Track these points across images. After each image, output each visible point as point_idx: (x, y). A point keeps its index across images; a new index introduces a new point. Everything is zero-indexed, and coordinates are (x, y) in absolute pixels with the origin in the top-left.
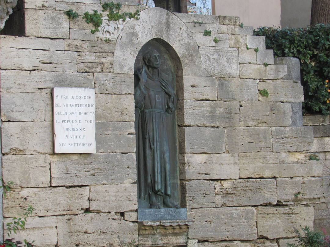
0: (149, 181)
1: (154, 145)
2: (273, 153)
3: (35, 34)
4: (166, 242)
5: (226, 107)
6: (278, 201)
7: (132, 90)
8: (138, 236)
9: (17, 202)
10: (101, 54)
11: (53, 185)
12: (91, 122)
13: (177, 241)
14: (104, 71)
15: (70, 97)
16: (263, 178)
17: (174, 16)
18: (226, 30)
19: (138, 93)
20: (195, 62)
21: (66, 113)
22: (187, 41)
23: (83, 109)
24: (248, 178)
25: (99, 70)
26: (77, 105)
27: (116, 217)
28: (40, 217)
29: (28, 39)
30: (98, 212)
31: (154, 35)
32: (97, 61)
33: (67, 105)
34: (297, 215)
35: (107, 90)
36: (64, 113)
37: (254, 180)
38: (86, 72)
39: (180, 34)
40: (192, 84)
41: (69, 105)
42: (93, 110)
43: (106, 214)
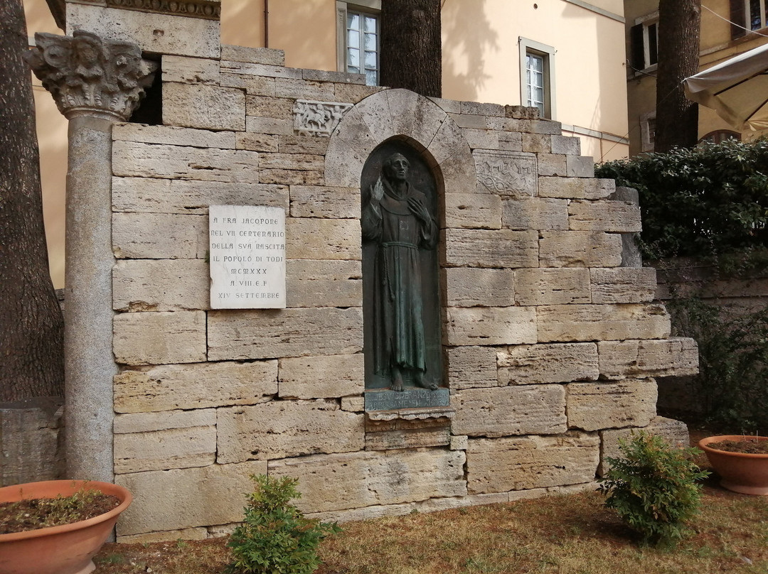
0: (389, 348)
1: (395, 294)
2: (593, 306)
3: (179, 121)
4: (413, 441)
5: (516, 238)
6: (600, 375)
7: (357, 211)
8: (364, 434)
9: (141, 387)
10: (302, 157)
11: (209, 359)
12: (278, 259)
13: (433, 439)
14: (308, 182)
15: (239, 220)
16: (576, 341)
17: (430, 103)
18: (518, 126)
19: (368, 217)
20: (464, 173)
21: (231, 245)
22: (451, 140)
23: (263, 240)
24: (553, 342)
25: (298, 180)
26: (253, 234)
27: (326, 405)
28: (185, 410)
29: (167, 129)
30: (295, 399)
31: (396, 130)
32: (295, 166)
33: (233, 233)
34: (631, 395)
35: (312, 212)
36: (228, 246)
37: (563, 345)
38: (275, 183)
39: (441, 129)
40: (460, 204)
41: (237, 233)
42: (281, 240)
43: (308, 402)
